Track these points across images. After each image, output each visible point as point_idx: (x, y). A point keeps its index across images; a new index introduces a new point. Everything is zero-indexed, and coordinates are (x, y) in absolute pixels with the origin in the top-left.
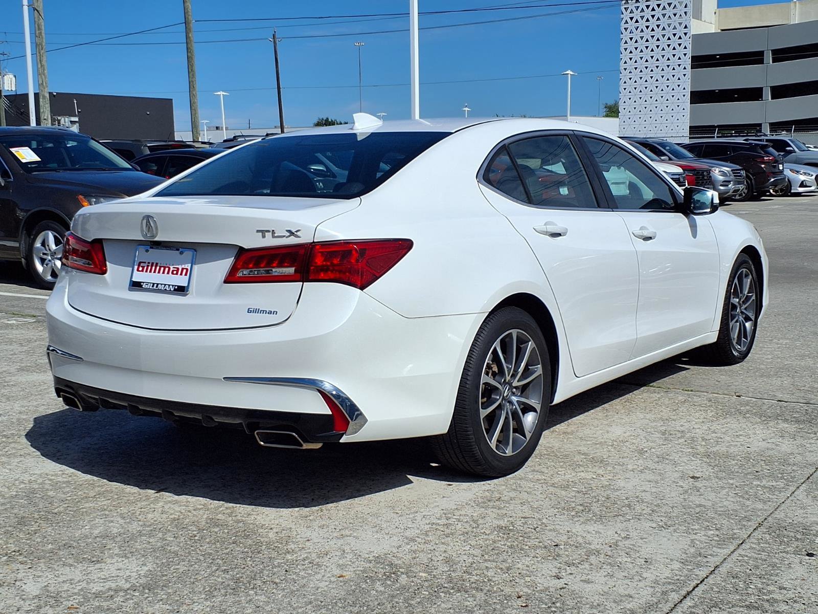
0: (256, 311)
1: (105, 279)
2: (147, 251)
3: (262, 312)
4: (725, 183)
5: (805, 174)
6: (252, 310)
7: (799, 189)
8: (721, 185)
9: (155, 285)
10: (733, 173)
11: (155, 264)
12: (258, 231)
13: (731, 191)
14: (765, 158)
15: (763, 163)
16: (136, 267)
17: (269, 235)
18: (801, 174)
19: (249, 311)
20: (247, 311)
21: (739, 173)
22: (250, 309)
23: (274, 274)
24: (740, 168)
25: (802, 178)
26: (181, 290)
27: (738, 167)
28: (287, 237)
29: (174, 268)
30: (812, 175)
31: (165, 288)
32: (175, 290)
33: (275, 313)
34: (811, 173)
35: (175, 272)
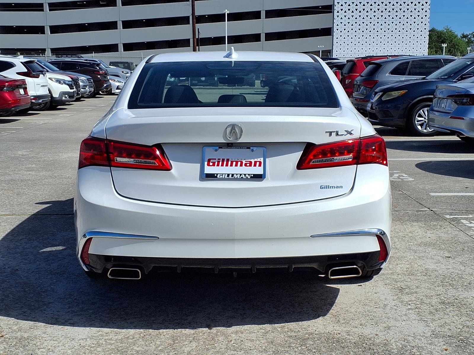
0: (327, 187)
1: (171, 174)
2: (216, 150)
3: (331, 187)
4: (84, 87)
5: (119, 82)
6: (324, 186)
7: (116, 90)
8: (82, 88)
9: (230, 175)
10: (88, 81)
11: (226, 160)
12: (326, 132)
13: (88, 92)
14: (100, 72)
15: (99, 75)
16: (206, 163)
17: (334, 134)
18: (117, 82)
19: (321, 187)
20: (320, 187)
21: (90, 81)
22: (322, 186)
23: (335, 161)
24: (91, 78)
25: (117, 84)
26: (258, 177)
27: (90, 77)
28: (345, 135)
29: (246, 161)
30: (123, 83)
31: (241, 177)
32: (251, 177)
33: (341, 187)
34: (122, 81)
35: (248, 165)
